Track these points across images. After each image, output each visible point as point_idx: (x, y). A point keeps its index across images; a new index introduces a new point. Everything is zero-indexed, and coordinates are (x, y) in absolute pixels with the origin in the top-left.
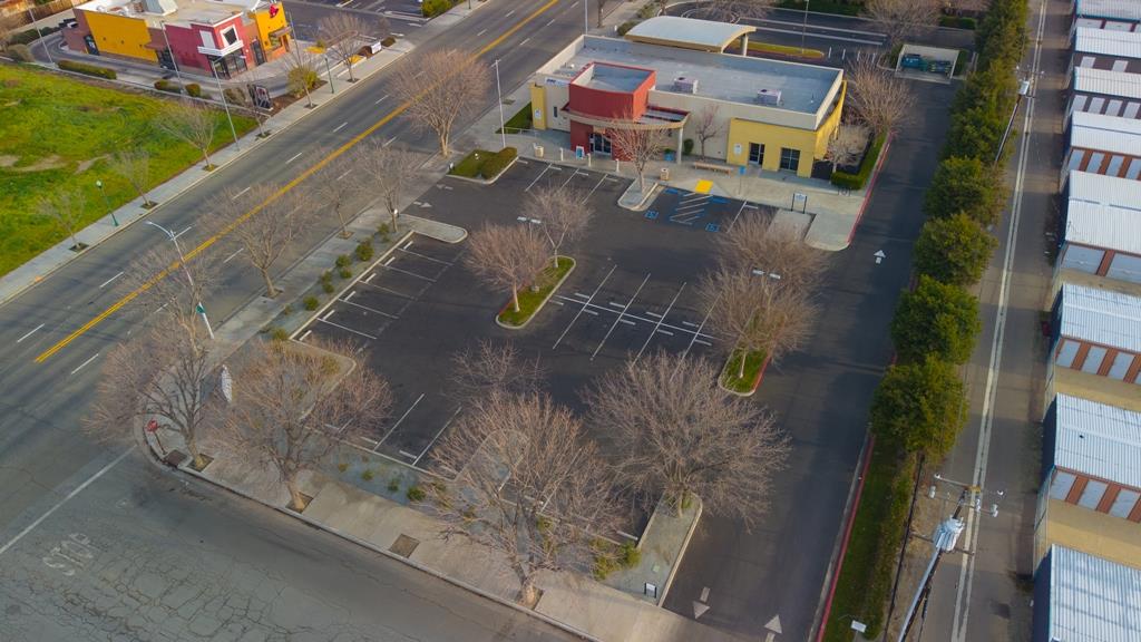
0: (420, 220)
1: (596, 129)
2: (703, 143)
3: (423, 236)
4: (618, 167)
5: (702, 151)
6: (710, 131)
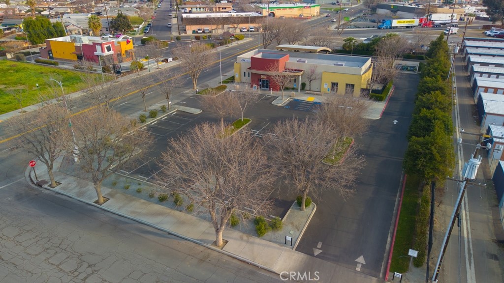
0: (180, 107)
1: (262, 77)
2: (310, 83)
3: (182, 111)
4: (272, 93)
5: (310, 87)
6: (313, 77)
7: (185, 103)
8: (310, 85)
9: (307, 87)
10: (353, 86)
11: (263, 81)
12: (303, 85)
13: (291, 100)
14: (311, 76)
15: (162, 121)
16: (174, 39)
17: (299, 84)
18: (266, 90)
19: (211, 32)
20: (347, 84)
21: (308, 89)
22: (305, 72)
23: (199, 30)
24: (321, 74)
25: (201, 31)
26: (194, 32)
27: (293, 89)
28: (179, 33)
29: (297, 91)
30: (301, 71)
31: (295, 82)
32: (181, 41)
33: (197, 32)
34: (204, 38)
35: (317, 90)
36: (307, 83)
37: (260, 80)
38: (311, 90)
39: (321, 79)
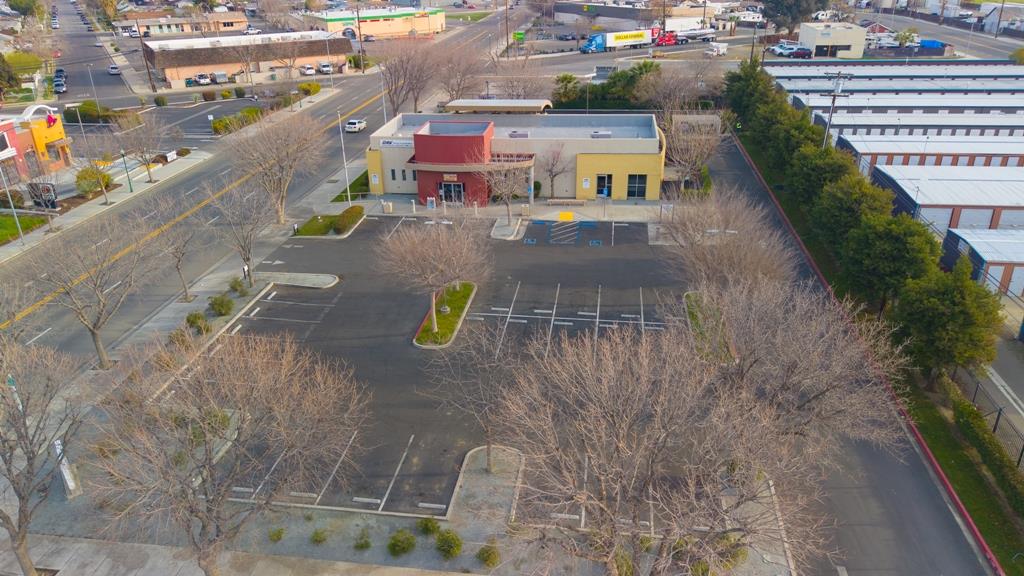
0: (277, 274)
1: (446, 177)
2: (552, 181)
3: (287, 286)
4: (478, 212)
5: (552, 190)
6: (558, 168)
7: (278, 262)
8: (552, 186)
9: (545, 191)
10: (643, 178)
11: (448, 187)
12: (537, 186)
13: (526, 224)
14: (554, 166)
15: (251, 321)
16: (148, 102)
17: (529, 185)
19: (232, 80)
20: (631, 176)
21: (548, 194)
22: (541, 156)
23: (201, 77)
24: (575, 159)
25: (208, 81)
26: (189, 83)
27: (515, 197)
28: (154, 89)
29: (530, 202)
30: (531, 157)
32: (170, 105)
33: (197, 83)
34: (224, 97)
35: (566, 195)
36: (546, 183)
37: (439, 185)
38: (555, 196)
39: (574, 170)
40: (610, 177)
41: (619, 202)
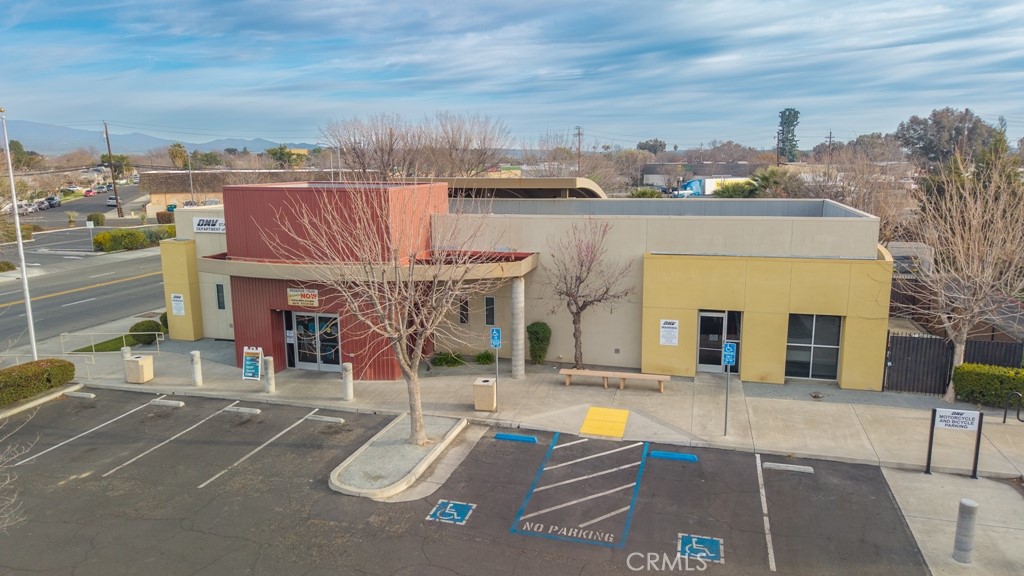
1: (294, 297)
2: (576, 322)
4: (350, 391)
5: (578, 345)
6: (593, 285)
8: (577, 335)
9: (560, 347)
10: (832, 325)
11: (306, 324)
12: (539, 336)
13: (477, 434)
14: (580, 280)
17: (512, 331)
18: (321, 375)
20: (795, 319)
21: (568, 355)
22: (546, 259)
24: (638, 266)
27: (485, 359)
29: (509, 373)
30: (519, 258)
31: (490, 319)
35: (616, 360)
36: (560, 325)
37: (284, 317)
38: (586, 360)
39: (636, 295)
40: (735, 318)
41: (760, 387)
